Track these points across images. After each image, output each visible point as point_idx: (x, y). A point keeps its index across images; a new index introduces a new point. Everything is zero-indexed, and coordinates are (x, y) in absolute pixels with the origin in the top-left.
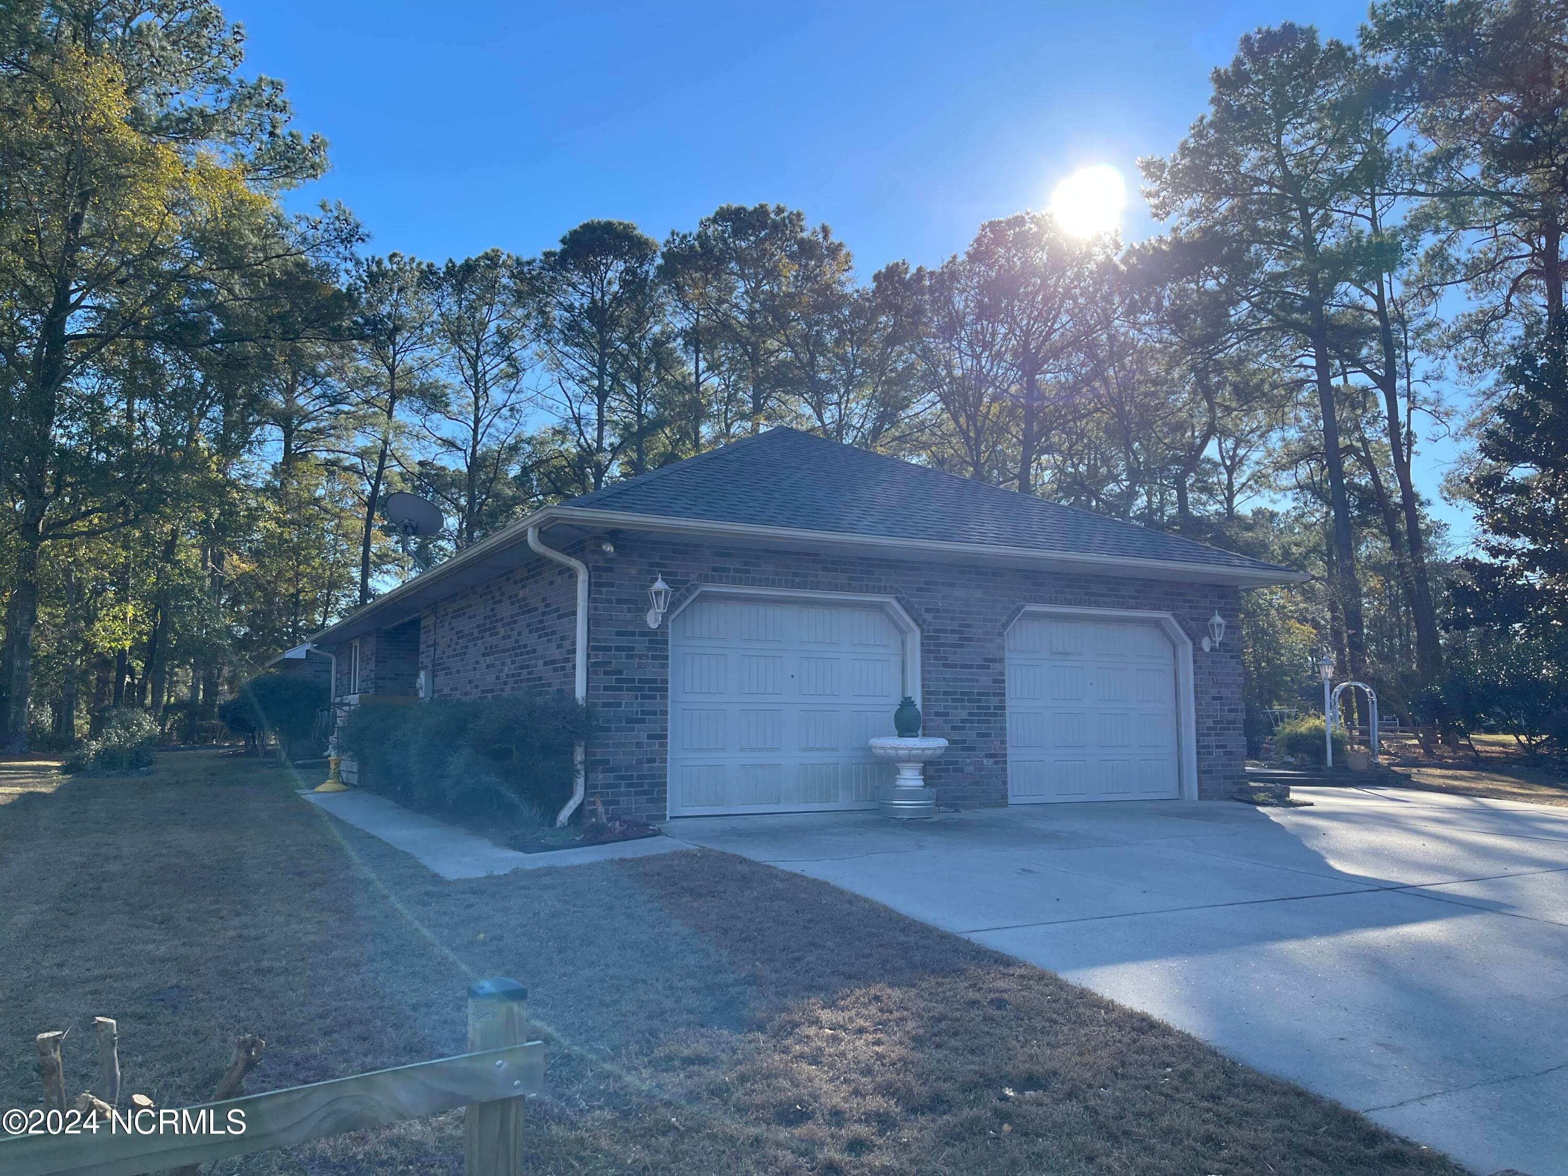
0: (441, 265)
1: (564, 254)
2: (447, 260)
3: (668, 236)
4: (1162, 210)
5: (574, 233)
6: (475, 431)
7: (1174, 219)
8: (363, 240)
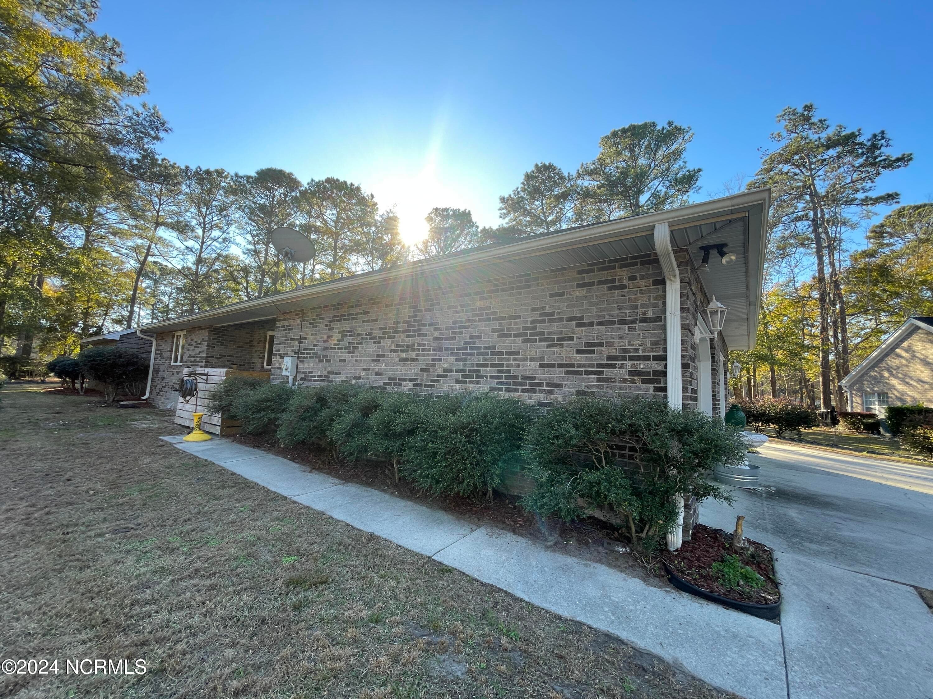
0: (193, 168)
1: (256, 179)
2: (196, 166)
3: (309, 181)
4: (503, 216)
5: (262, 171)
6: (202, 247)
7: (507, 220)
8: (167, 131)
